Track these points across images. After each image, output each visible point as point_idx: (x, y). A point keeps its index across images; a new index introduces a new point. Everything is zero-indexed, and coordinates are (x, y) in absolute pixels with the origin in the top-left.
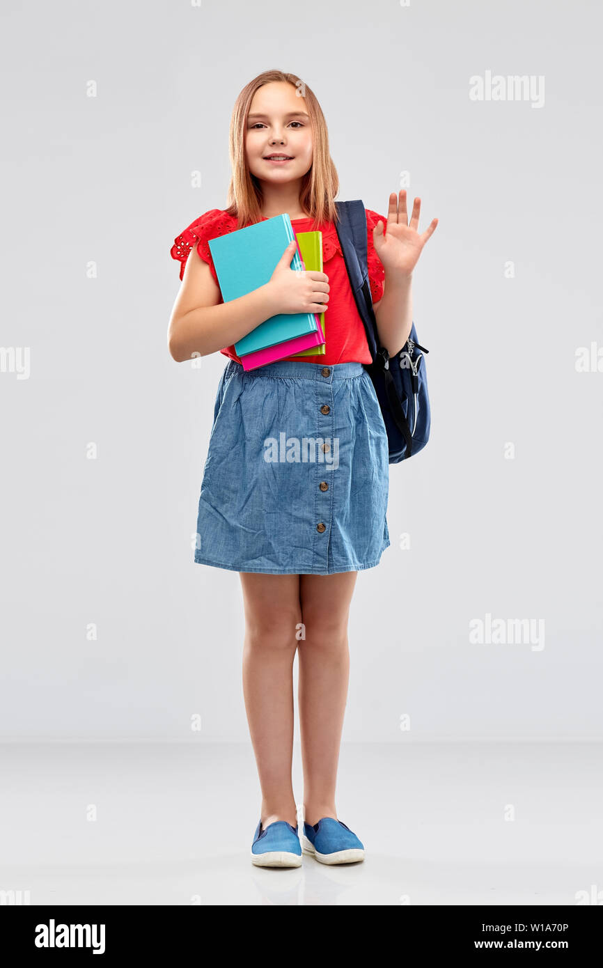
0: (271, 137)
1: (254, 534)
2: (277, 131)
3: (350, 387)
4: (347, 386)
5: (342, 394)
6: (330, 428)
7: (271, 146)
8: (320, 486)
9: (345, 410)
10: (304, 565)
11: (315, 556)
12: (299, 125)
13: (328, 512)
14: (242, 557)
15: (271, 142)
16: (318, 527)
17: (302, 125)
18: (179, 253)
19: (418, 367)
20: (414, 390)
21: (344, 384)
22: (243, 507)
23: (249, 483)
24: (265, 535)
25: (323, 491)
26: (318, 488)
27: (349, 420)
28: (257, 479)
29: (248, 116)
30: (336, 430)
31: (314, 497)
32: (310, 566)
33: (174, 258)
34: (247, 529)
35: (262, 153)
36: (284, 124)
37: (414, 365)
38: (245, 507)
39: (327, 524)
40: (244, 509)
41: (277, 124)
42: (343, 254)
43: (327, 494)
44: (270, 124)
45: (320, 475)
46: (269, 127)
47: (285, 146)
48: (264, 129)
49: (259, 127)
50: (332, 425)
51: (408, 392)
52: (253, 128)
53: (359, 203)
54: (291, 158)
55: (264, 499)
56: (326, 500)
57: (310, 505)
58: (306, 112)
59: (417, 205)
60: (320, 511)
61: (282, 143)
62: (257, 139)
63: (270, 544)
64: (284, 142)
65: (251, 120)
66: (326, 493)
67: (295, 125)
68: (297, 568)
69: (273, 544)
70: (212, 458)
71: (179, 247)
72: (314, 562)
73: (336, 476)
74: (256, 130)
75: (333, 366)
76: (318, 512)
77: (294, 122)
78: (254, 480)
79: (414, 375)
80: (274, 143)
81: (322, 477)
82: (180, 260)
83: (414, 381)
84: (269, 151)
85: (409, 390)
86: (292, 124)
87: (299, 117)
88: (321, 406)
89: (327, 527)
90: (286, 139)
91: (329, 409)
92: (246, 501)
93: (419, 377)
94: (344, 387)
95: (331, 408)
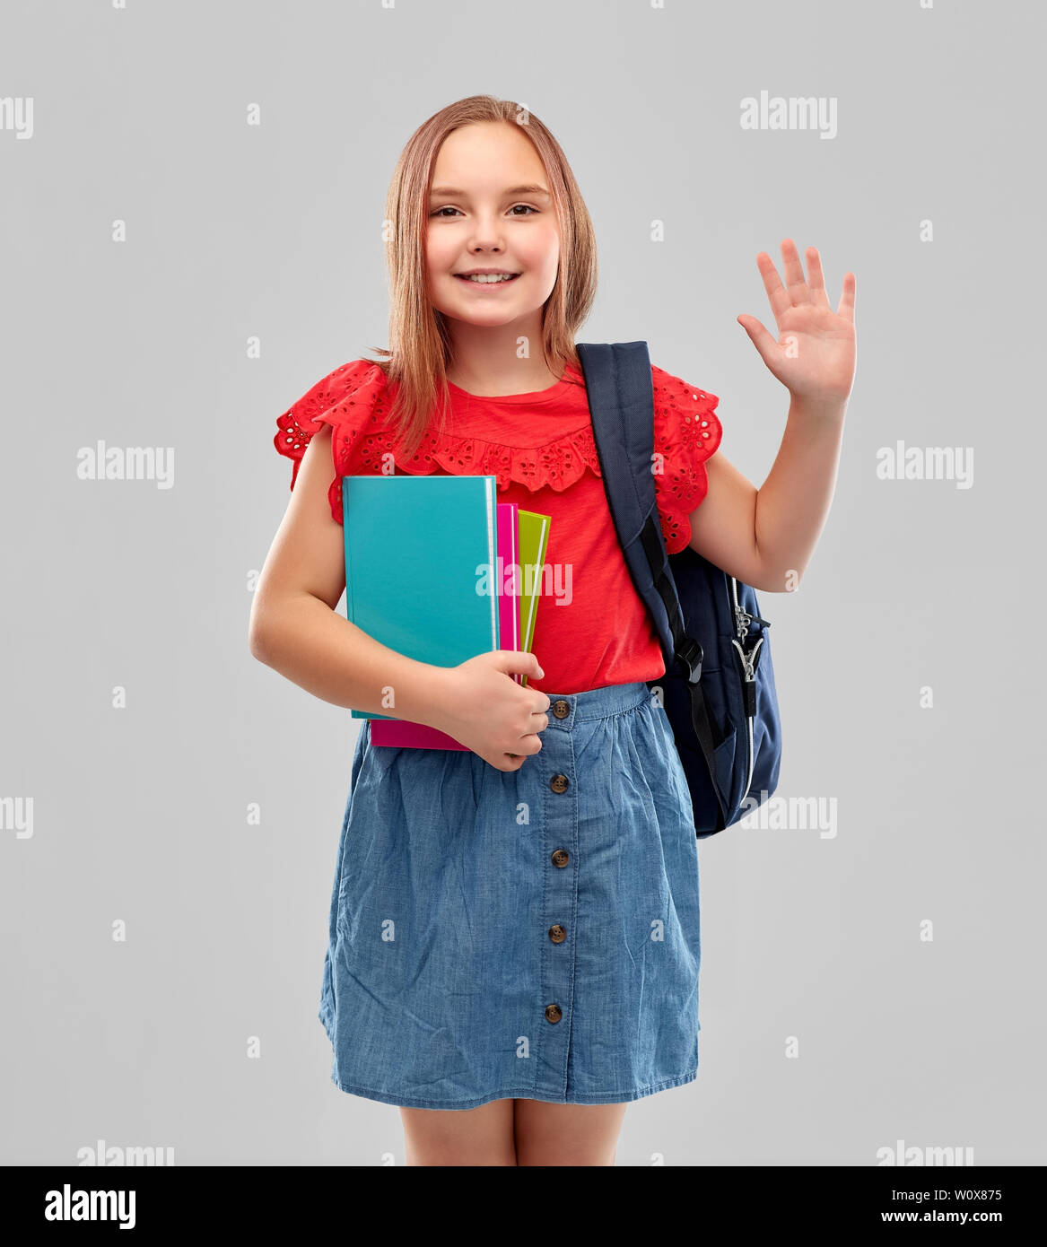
0: (473, 237)
1: (431, 1033)
2: (486, 225)
3: (613, 733)
4: (606, 734)
5: (596, 748)
6: (569, 821)
7: (472, 253)
8: (551, 933)
9: (602, 782)
10: (519, 1083)
11: (541, 1068)
12: (528, 211)
13: (565, 985)
14: (407, 1078)
15: (472, 246)
16: (548, 1012)
17: (534, 211)
18: (290, 440)
19: (756, 664)
20: (749, 711)
21: (599, 728)
22: (415, 979)
23: (423, 932)
24: (448, 1036)
25: (556, 944)
26: (546, 936)
27: (610, 800)
28: (436, 927)
29: (429, 192)
30: (581, 823)
31: (538, 953)
32: (529, 1084)
33: (281, 451)
34: (421, 1023)
35: (452, 265)
36: (500, 210)
37: (748, 661)
38: (420, 979)
39: (564, 1009)
40: (417, 984)
41: (486, 211)
42: (602, 470)
43: (564, 950)
44: (472, 210)
45: (549, 911)
46: (469, 216)
47: (503, 253)
48: (457, 217)
49: (448, 213)
50: (574, 813)
51: (736, 715)
52: (437, 214)
53: (640, 349)
54: (514, 276)
55: (447, 966)
56: (563, 960)
57: (531, 968)
58: (544, 186)
59: (813, 261)
60: (552, 983)
61: (496, 250)
62: (446, 238)
63: (460, 1054)
64: (501, 246)
65: (436, 200)
66: (562, 948)
67: (520, 210)
68: (505, 1089)
69: (465, 1054)
70: (354, 878)
71: (290, 431)
72: (538, 1078)
73: (582, 912)
74: (442, 219)
75: (575, 696)
76: (546, 982)
77: (519, 206)
78: (431, 927)
79: (748, 679)
80: (478, 250)
81: (553, 915)
82: (292, 457)
83: (748, 691)
84: (467, 264)
85: (737, 713)
86: (515, 209)
87: (529, 196)
88: (550, 776)
89: (564, 1014)
90: (504, 239)
91: (566, 783)
92: (421, 968)
93: (759, 683)
94: (601, 736)
95: (571, 782)
